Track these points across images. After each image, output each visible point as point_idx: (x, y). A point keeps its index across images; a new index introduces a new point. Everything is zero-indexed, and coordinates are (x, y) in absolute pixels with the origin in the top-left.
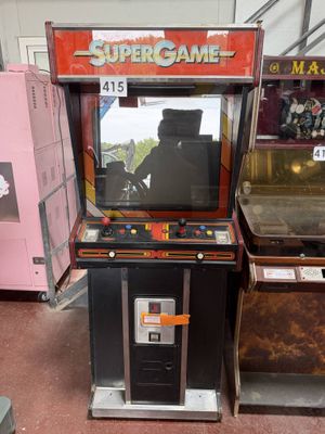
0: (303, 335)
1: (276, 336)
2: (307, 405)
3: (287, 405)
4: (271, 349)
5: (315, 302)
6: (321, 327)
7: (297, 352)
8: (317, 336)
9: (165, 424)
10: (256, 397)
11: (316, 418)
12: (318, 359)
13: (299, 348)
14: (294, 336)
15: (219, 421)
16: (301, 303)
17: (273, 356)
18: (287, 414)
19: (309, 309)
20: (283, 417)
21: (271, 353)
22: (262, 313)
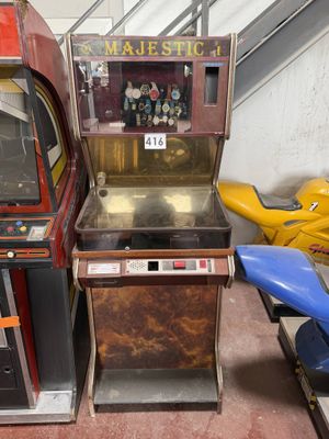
0: (161, 329)
1: (134, 331)
2: (165, 400)
3: (144, 401)
4: (132, 345)
5: (166, 294)
6: (177, 320)
7: (159, 347)
8: (175, 329)
9: (14, 429)
10: (114, 395)
11: (176, 413)
12: (181, 353)
13: (160, 342)
14: (152, 331)
15: (75, 422)
16: (153, 296)
17: (135, 352)
18: (148, 410)
19: (163, 302)
20: (143, 413)
21: (132, 350)
22: (116, 308)
